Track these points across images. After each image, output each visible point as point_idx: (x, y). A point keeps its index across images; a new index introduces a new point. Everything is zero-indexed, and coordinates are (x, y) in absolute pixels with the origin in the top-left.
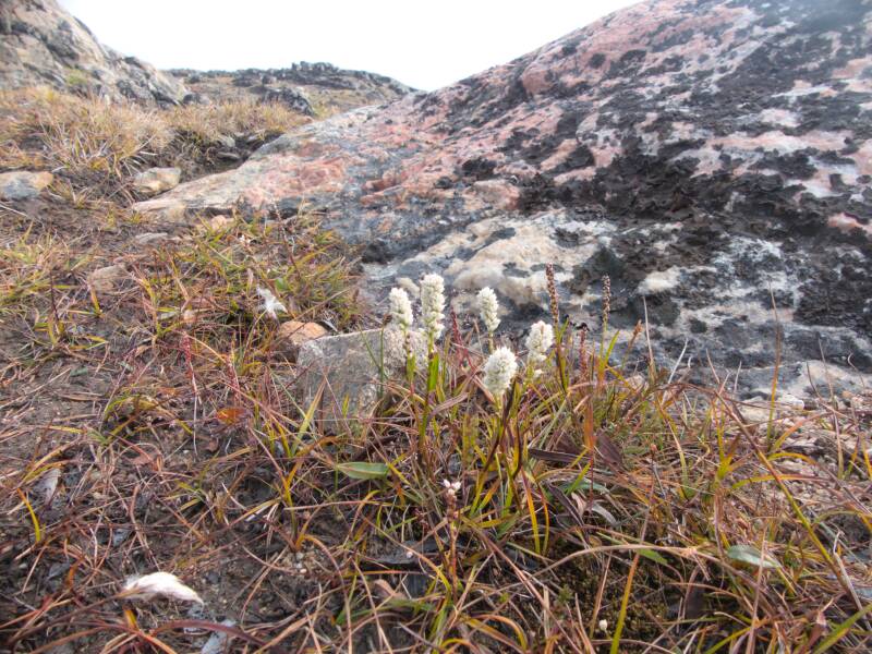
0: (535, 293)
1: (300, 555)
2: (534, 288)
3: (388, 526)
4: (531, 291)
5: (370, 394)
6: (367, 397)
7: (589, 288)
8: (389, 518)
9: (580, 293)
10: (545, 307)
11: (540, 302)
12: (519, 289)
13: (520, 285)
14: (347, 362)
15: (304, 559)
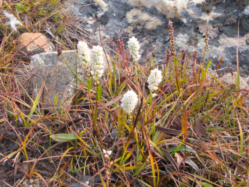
0: (179, 11)
1: (32, 181)
2: (178, 8)
3: (77, 167)
4: (176, 10)
5: (70, 90)
6: (68, 92)
7: (214, 8)
8: (78, 163)
9: (208, 12)
10: (185, 21)
11: (181, 17)
12: (169, 8)
13: (169, 6)
14: (57, 70)
15: (34, 183)
